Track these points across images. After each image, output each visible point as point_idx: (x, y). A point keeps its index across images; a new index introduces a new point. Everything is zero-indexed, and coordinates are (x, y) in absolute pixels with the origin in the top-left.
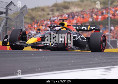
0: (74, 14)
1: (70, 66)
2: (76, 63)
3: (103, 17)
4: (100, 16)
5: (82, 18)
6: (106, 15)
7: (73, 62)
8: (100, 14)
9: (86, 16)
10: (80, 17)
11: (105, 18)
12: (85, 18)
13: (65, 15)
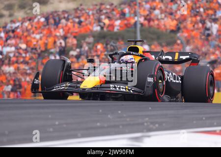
0: (58, 15)
1: (50, 132)
2: (65, 126)
3: (126, 22)
4: (117, 20)
5: (77, 25)
6: (130, 17)
7: (57, 123)
8: (118, 16)
9: (86, 19)
10: (74, 22)
11: (130, 24)
12: (83, 24)
13: (39, 17)
